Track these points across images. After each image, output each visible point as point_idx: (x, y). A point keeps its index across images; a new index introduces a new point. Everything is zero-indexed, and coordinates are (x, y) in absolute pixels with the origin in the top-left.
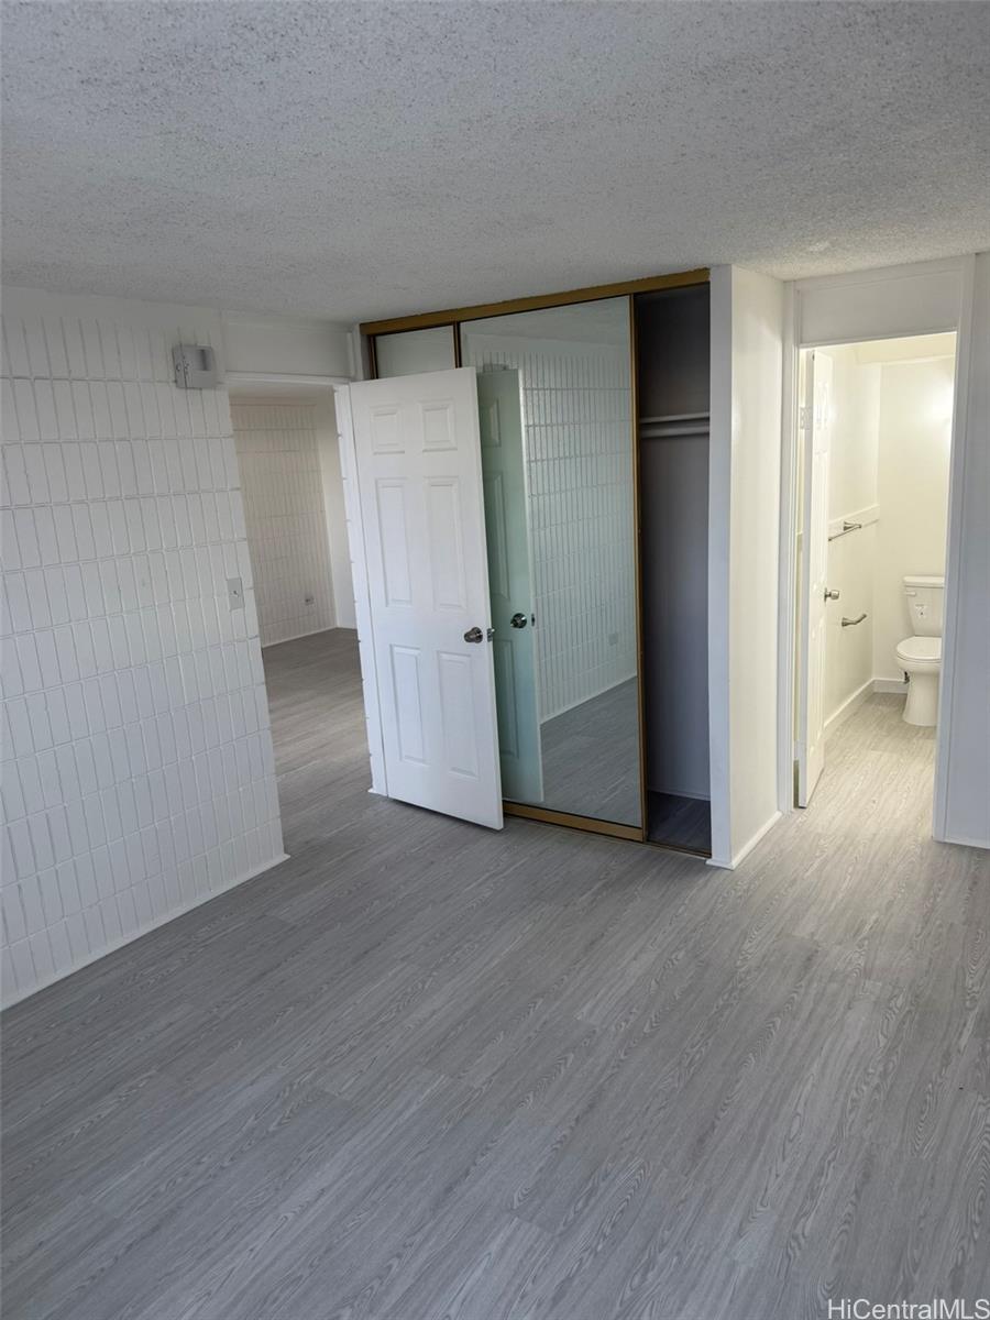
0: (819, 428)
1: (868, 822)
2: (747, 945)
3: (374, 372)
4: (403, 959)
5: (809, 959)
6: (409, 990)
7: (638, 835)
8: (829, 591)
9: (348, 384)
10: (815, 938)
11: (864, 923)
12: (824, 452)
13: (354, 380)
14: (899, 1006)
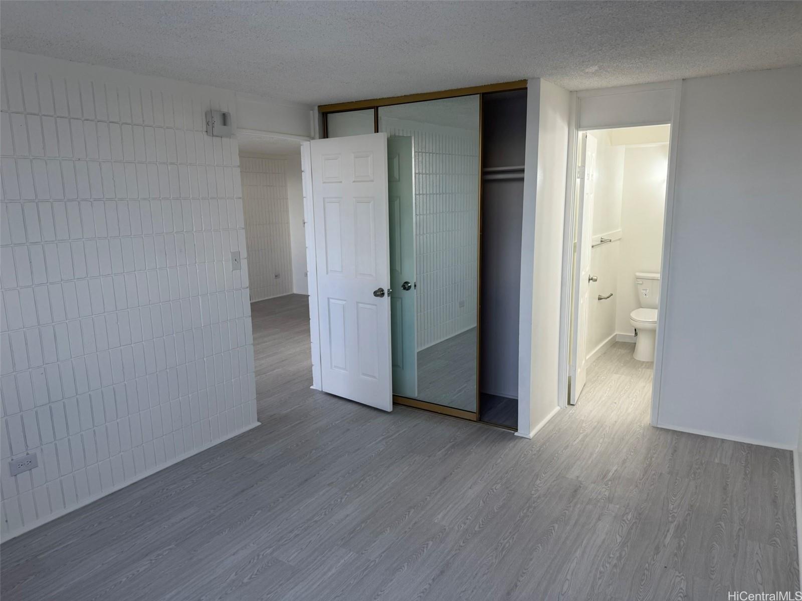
0: (588, 179)
1: (612, 414)
2: (538, 482)
3: (325, 134)
4: (329, 485)
5: (575, 491)
6: (333, 502)
7: (474, 417)
8: (591, 276)
9: (309, 141)
10: (580, 479)
11: (608, 471)
12: (591, 194)
13: (313, 138)
14: (629, 519)
